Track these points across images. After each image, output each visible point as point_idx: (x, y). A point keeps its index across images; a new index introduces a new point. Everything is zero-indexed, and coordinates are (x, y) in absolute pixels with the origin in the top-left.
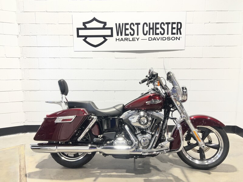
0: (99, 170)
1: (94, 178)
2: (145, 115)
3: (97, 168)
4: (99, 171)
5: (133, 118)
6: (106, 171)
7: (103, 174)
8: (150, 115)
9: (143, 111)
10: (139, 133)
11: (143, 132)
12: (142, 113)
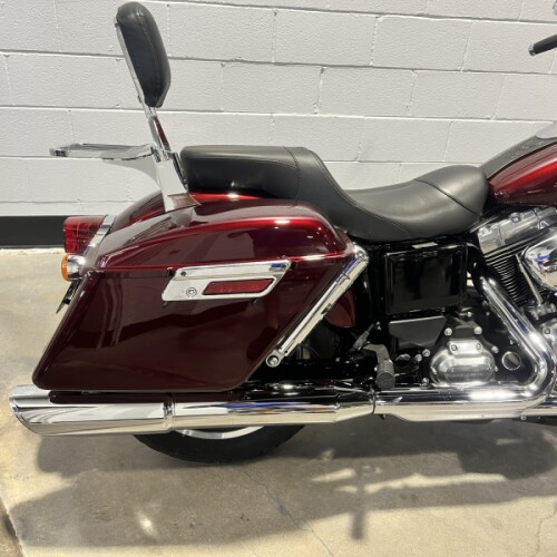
0: (347, 461)
1: (343, 521)
3: (328, 453)
4: (347, 473)
7: (372, 488)
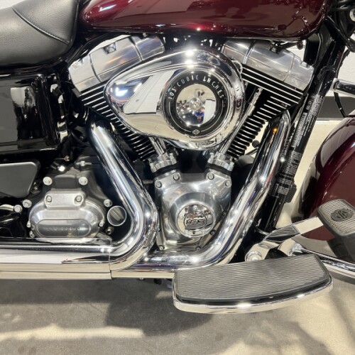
2: (208, 66)
5: (144, 80)
6: (17, 319)
8: (236, 67)
9: (197, 38)
10: (168, 169)
11: (191, 164)
12: (190, 57)
